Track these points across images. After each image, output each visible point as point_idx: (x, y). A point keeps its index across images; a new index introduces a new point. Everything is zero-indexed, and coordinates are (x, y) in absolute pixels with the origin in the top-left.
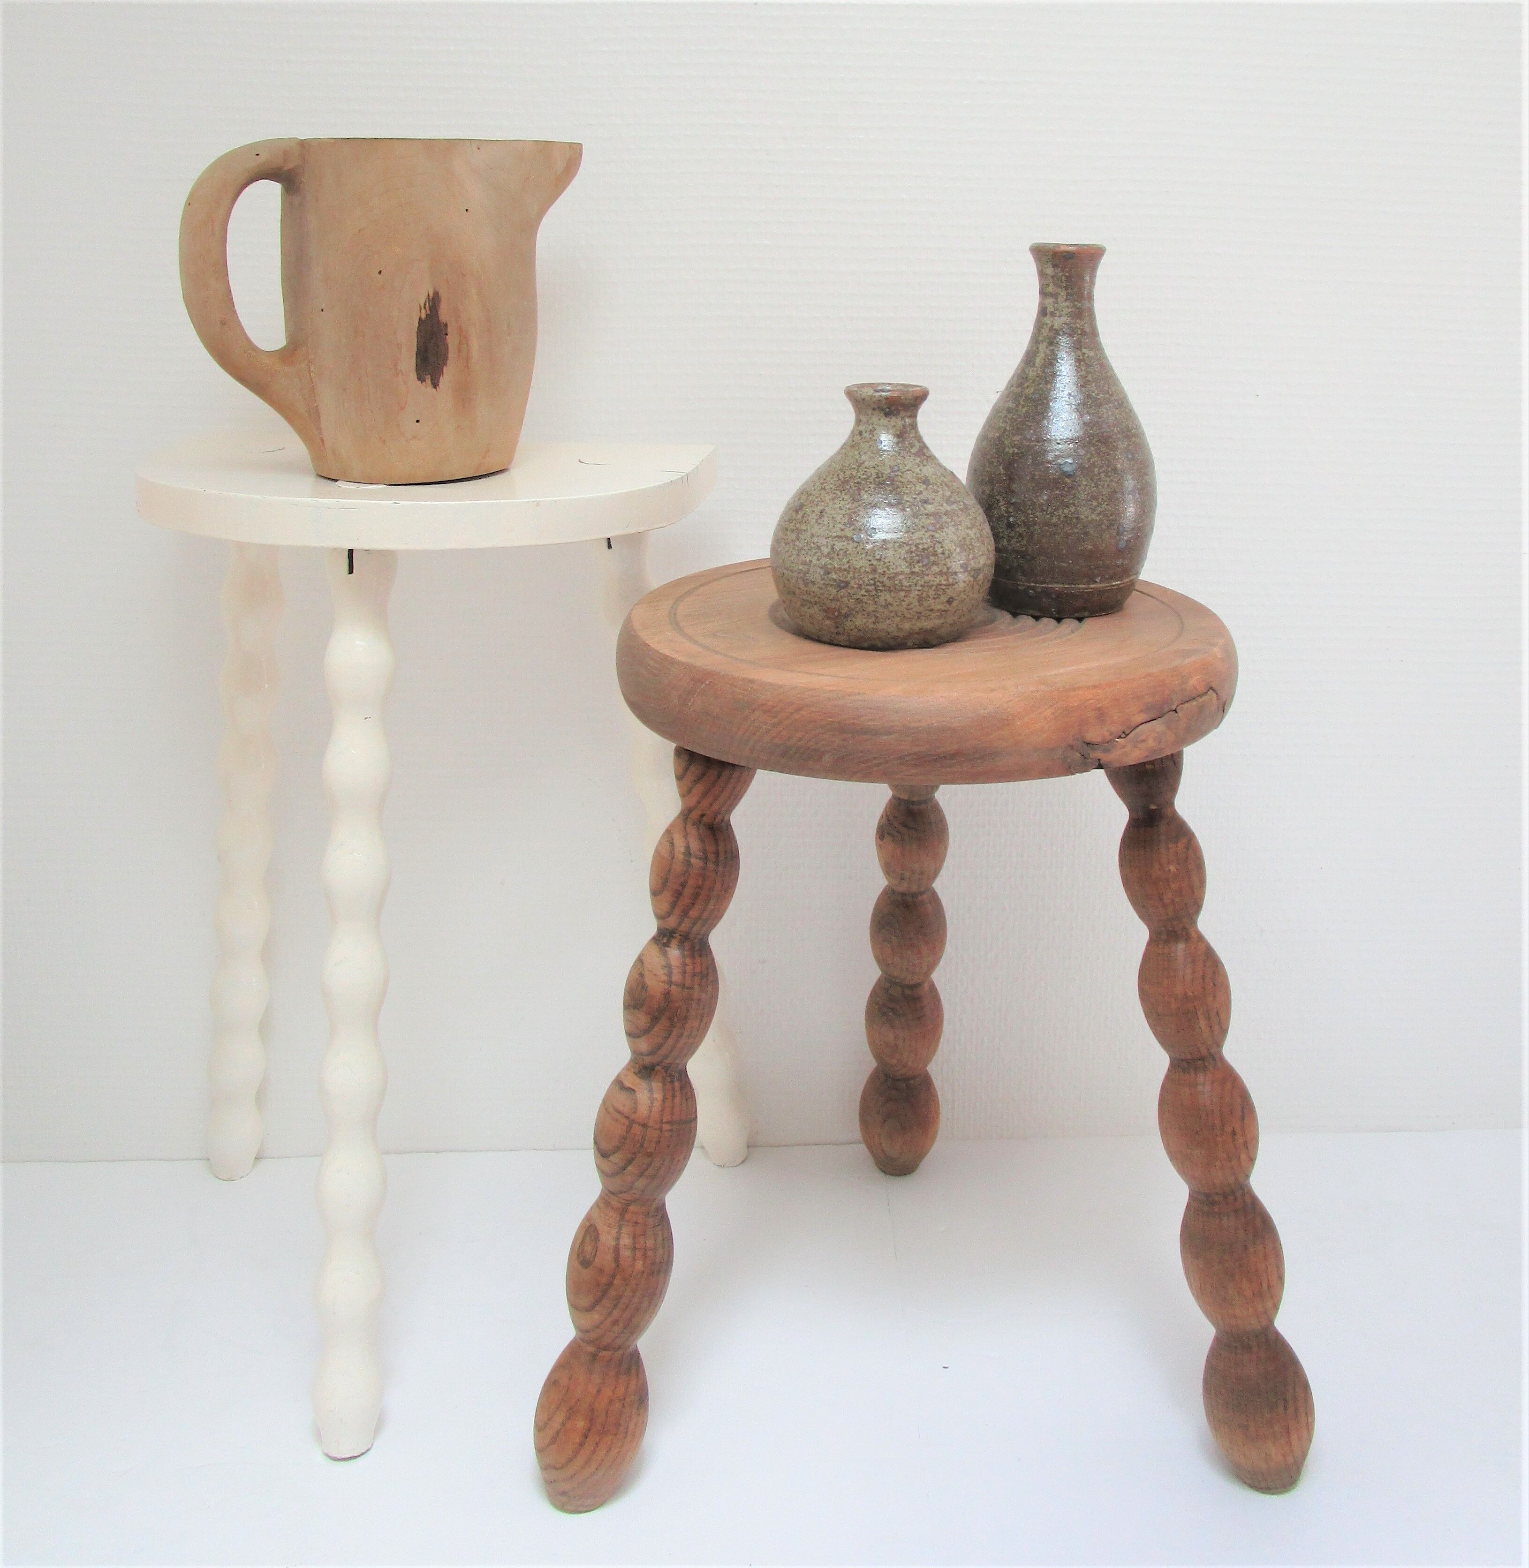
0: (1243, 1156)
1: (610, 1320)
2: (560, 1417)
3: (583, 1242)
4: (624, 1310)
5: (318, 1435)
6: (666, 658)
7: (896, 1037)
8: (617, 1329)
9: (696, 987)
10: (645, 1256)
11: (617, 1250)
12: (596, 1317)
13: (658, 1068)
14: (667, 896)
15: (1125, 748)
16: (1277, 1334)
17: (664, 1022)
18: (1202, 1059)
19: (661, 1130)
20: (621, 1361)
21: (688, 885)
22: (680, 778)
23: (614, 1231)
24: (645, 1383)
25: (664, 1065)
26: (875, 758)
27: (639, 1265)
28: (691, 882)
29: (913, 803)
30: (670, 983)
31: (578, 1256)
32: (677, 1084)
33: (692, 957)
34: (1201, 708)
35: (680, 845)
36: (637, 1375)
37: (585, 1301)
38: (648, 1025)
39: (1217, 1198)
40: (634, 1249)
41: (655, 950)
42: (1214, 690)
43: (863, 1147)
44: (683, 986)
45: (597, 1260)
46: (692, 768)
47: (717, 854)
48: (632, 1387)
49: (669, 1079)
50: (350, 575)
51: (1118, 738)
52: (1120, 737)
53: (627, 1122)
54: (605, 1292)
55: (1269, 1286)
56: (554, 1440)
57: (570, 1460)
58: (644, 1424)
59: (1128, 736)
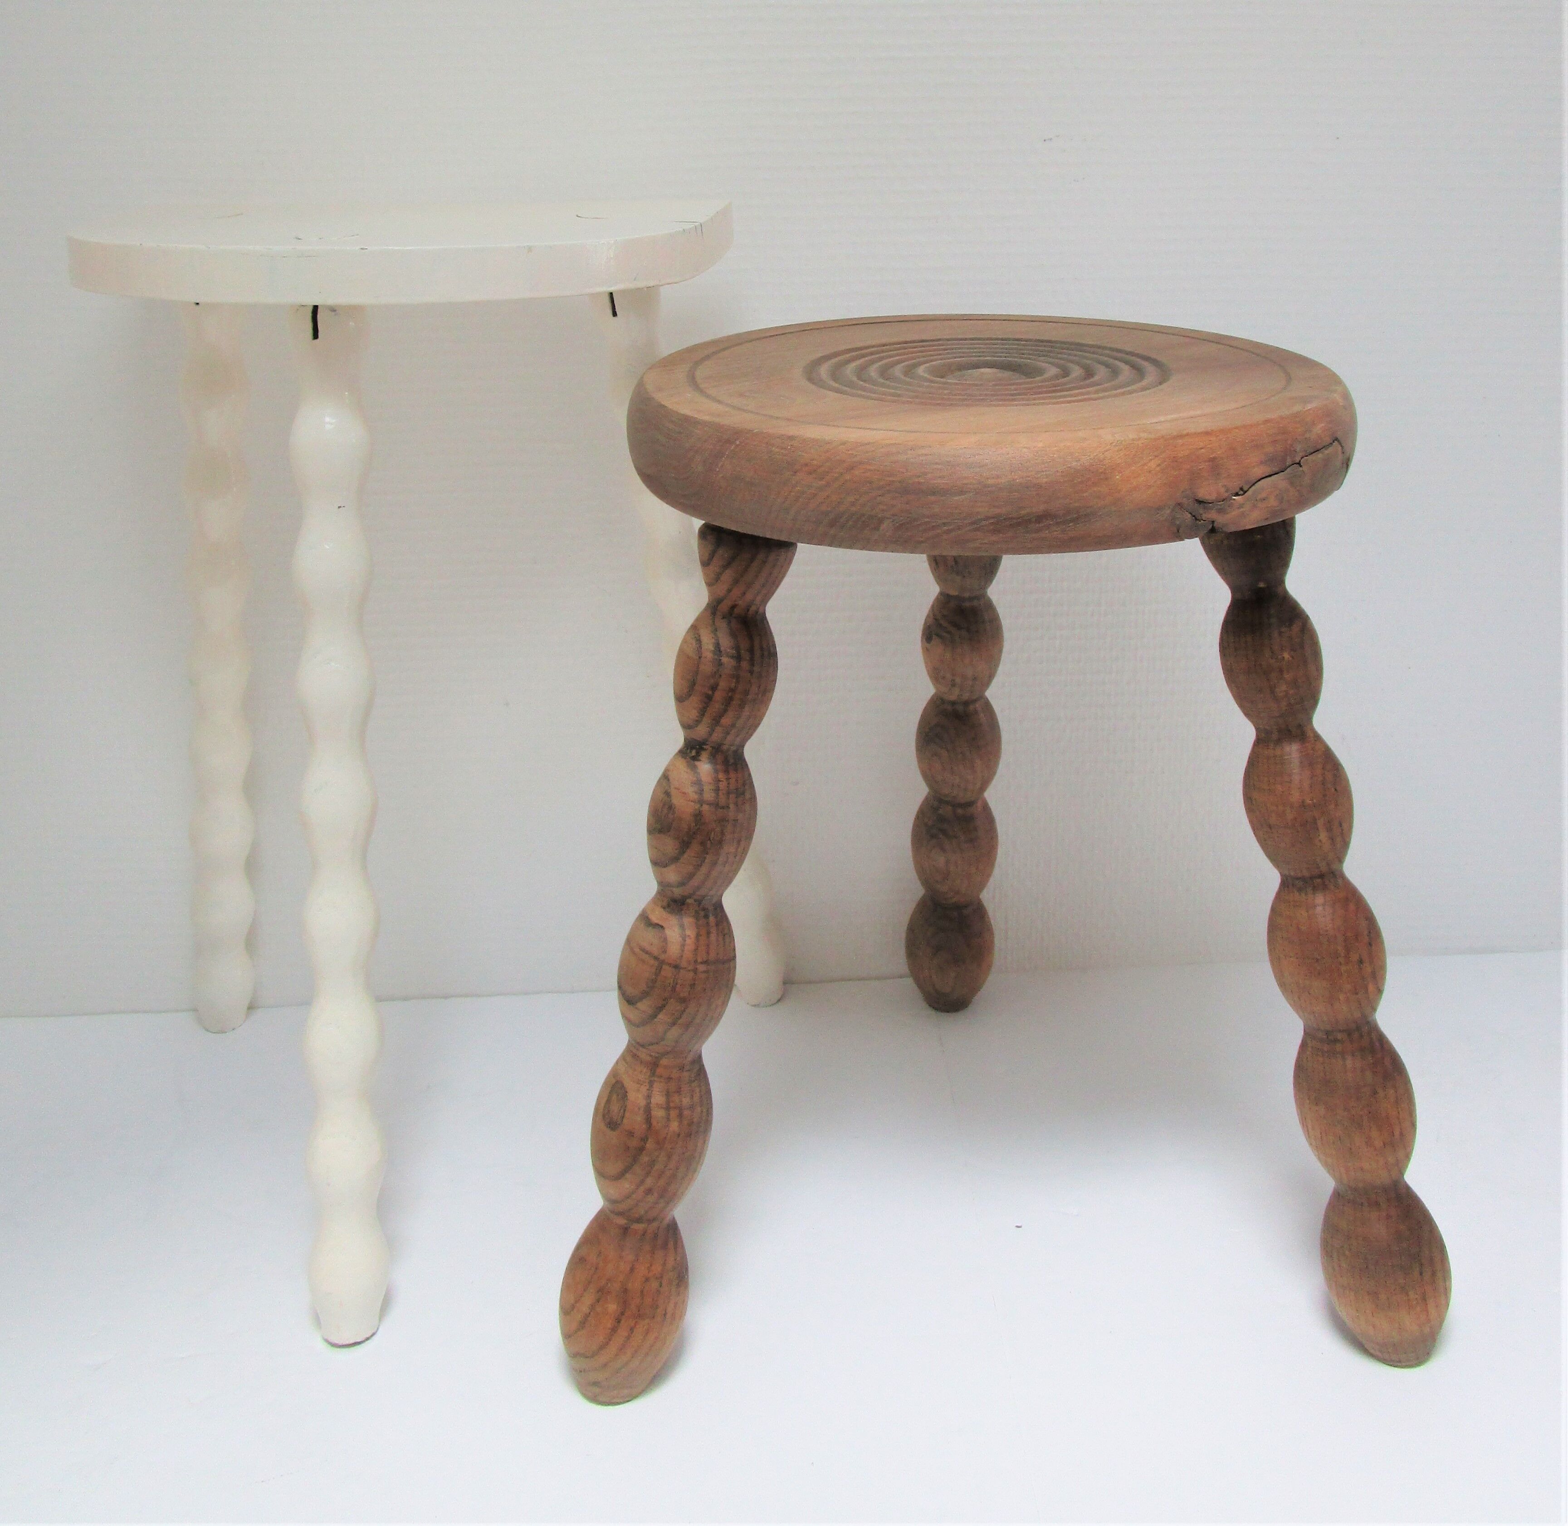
0: (1371, 988)
1: (642, 1188)
2: (588, 1299)
3: (608, 1101)
4: (659, 1177)
5: (317, 1321)
6: (686, 419)
7: (947, 862)
8: (651, 1199)
9: (732, 806)
10: (680, 1116)
11: (648, 1110)
12: (626, 1185)
13: (689, 901)
14: (695, 701)
15: (1242, 507)
16: (1408, 1188)
17: (695, 847)
18: (1321, 876)
19: (695, 971)
20: (656, 1236)
21: (719, 688)
22: (705, 564)
23: (644, 1089)
24: (684, 1256)
25: (695, 897)
26: (944, 524)
27: (674, 1126)
28: (723, 684)
29: (963, 600)
30: (701, 802)
31: (604, 1116)
32: (712, 919)
33: (726, 771)
34: (1327, 461)
35: (708, 643)
36: (676, 1248)
37: (614, 1168)
38: (676, 851)
39: (1339, 1036)
40: (668, 1108)
41: (682, 765)
42: (1338, 441)
43: (909, 982)
44: (716, 805)
45: (625, 1121)
46: (720, 551)
47: (751, 651)
48: (671, 1262)
49: (702, 913)
50: (315, 340)
51: (1235, 496)
52: (1237, 494)
53: (656, 964)
54: (635, 1160)
55: (1401, 1134)
56: (583, 1324)
57: (602, 1347)
58: (684, 1303)
59: (1246, 494)
